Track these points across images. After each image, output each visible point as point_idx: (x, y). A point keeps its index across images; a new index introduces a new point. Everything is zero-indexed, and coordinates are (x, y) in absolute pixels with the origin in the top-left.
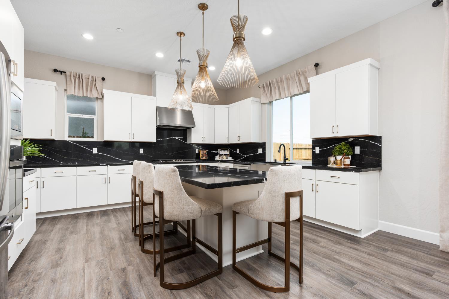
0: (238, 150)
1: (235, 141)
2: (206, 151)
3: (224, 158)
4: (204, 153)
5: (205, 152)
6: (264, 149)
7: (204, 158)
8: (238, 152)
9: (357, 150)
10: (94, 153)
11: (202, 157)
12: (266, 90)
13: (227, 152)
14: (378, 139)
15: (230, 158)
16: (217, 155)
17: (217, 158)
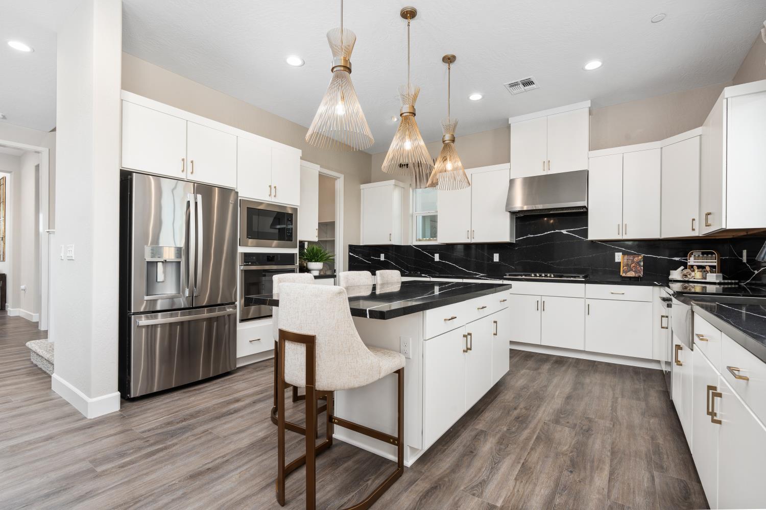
2: (640, 257)
4: (633, 262)
5: (636, 259)
7: (631, 274)
10: (435, 260)
11: (626, 272)
16: (676, 266)
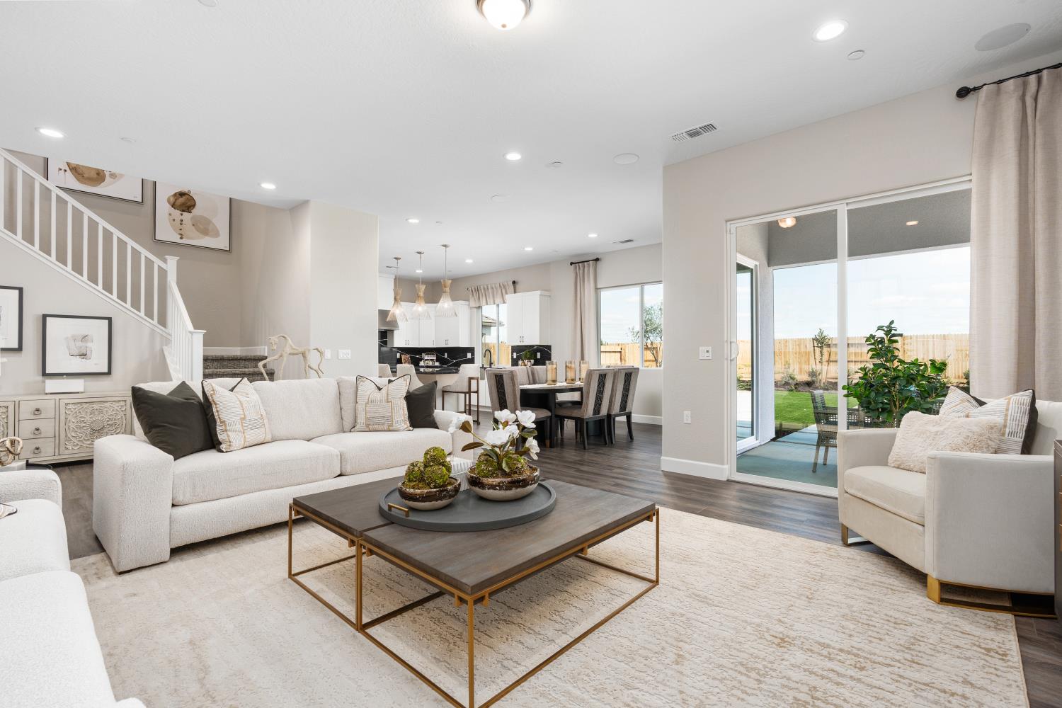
0: (446, 354)
1: (443, 345)
2: (408, 356)
3: (430, 363)
6: (473, 354)
8: (446, 357)
9: (539, 355)
12: (474, 294)
13: (434, 357)
14: (549, 347)
15: (437, 364)
16: (421, 360)
17: (422, 363)
